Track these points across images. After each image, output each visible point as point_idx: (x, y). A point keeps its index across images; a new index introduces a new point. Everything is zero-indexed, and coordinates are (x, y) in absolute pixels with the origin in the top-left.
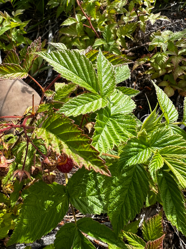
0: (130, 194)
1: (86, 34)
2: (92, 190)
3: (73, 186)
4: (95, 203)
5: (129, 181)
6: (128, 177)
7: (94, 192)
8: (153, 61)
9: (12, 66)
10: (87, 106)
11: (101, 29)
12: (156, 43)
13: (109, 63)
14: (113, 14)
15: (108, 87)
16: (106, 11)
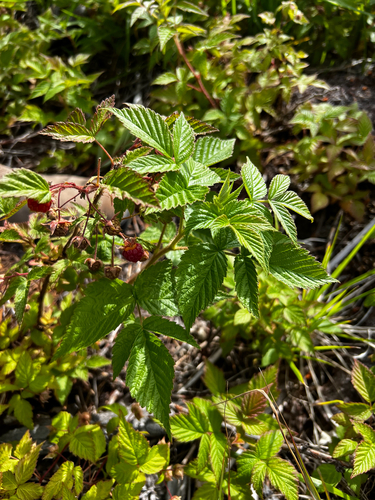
0: (206, 283)
1: (195, 101)
2: (166, 292)
3: (143, 286)
4: (168, 307)
5: (207, 269)
6: (205, 266)
7: (169, 295)
8: (296, 150)
9: (77, 126)
10: (156, 167)
11: (219, 95)
12: (300, 121)
13: (190, 129)
14: (242, 72)
15: (184, 154)
16: (230, 65)
